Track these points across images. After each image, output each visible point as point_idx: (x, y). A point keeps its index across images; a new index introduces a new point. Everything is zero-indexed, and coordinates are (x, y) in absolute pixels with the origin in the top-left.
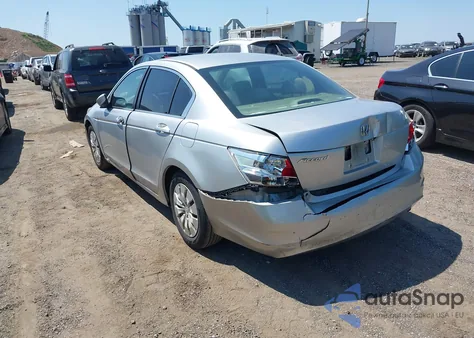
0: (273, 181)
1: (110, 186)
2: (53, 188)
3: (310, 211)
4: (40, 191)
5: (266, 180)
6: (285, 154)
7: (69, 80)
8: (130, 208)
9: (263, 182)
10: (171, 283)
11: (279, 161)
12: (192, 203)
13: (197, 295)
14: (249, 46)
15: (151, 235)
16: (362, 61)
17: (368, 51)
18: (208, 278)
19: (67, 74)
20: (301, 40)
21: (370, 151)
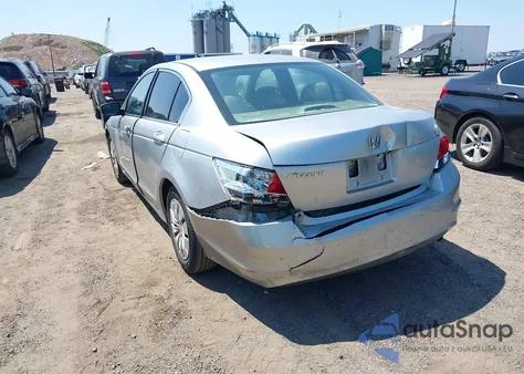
0: (257, 198)
1: (123, 200)
2: (64, 201)
3: (301, 235)
4: (49, 203)
5: (250, 197)
6: (271, 168)
7: (105, 88)
8: (136, 224)
9: (245, 199)
10: (151, 309)
11: (267, 175)
12: (183, 221)
13: (173, 325)
14: (301, 51)
15: (146, 255)
16: (445, 70)
17: (454, 58)
18: (193, 306)
19: (103, 81)
20: (376, 47)
21: (385, 167)
